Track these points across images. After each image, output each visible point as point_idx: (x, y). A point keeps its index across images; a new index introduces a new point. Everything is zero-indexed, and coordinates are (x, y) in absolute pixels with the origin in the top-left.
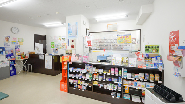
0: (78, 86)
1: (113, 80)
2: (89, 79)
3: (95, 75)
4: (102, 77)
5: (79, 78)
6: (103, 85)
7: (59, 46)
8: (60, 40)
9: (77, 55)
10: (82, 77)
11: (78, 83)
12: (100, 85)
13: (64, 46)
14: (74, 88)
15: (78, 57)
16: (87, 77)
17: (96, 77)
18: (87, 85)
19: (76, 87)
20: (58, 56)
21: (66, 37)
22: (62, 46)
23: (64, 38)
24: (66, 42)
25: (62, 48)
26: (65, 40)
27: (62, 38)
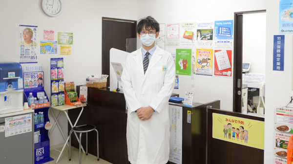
20: (206, 108)
21: (215, 25)
22: (199, 61)
23: (208, 32)
24: (214, 44)
25: (197, 71)
26: (211, 38)
27: (198, 30)
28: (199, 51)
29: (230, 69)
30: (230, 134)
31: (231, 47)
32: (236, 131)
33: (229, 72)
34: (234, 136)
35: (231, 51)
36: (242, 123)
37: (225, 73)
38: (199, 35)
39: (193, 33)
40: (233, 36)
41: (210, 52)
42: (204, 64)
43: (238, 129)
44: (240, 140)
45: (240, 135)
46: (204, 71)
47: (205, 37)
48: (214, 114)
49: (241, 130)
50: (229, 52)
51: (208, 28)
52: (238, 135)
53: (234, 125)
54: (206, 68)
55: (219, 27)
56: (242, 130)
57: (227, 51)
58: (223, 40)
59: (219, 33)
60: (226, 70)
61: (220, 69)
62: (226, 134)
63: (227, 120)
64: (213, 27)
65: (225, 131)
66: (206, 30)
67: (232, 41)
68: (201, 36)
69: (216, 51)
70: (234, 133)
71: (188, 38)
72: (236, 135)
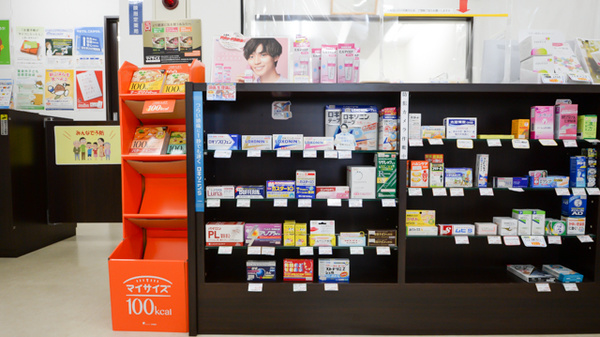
0: (280, 269)
1: (541, 179)
2: (373, 196)
3: (417, 168)
4: (468, 173)
5: (293, 203)
6: (472, 227)
7: (28, 87)
8: (34, 52)
9: (258, 41)
10: (321, 195)
11: (287, 243)
12: (456, 228)
13: (59, 88)
14: (255, 287)
15: (267, 59)
16: (363, 185)
17: (426, 176)
18: (356, 243)
19: (269, 276)
20: (42, 121)
21: (76, 33)
22: (50, 88)
23: (65, 44)
24: (75, 62)
25: (49, 104)
26: (70, 53)
27: (47, 41)
28: (50, 73)
29: (101, 98)
30: (83, 154)
31: (101, 66)
32: (93, 147)
33: (100, 102)
34: (90, 155)
35: (101, 72)
36: (101, 133)
37: (93, 104)
38: (50, 47)
39: (38, 45)
40: (103, 50)
41: (68, 74)
42: (60, 93)
43: (95, 143)
44: (99, 158)
45: (98, 152)
46: (59, 104)
47: (60, 51)
48: (56, 128)
49: (100, 143)
50: (98, 74)
51: (64, 36)
52: (95, 152)
53: (89, 138)
54: (63, 98)
55: (82, 37)
56: (102, 143)
57: (96, 72)
58: (90, 56)
59: (82, 44)
60: (96, 100)
61: (85, 99)
62: (77, 154)
63: (78, 133)
64: (72, 37)
65: (76, 151)
66: (61, 40)
67: (102, 57)
68: (53, 50)
69: (78, 73)
70: (90, 151)
71: (30, 53)
72: (93, 153)
